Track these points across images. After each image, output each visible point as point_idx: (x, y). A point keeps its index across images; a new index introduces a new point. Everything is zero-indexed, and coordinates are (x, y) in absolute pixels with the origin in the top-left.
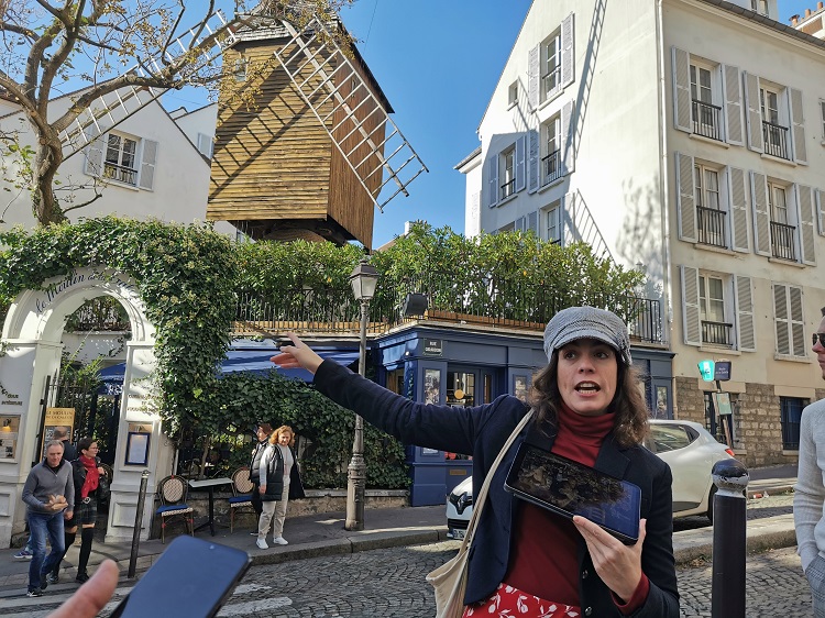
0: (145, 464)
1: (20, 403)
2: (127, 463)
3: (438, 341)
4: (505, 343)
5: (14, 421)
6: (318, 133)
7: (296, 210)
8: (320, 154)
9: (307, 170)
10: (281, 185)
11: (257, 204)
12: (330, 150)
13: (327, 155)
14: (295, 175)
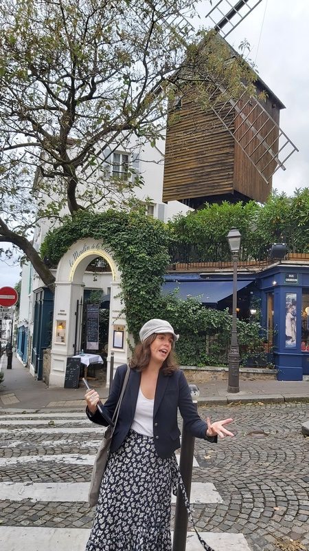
0: (122, 348)
1: (65, 314)
2: (114, 347)
3: (295, 274)
5: (63, 324)
6: (225, 136)
7: (213, 190)
8: (227, 150)
9: (220, 162)
10: (204, 174)
11: (190, 188)
12: (233, 147)
13: (232, 150)
14: (212, 167)
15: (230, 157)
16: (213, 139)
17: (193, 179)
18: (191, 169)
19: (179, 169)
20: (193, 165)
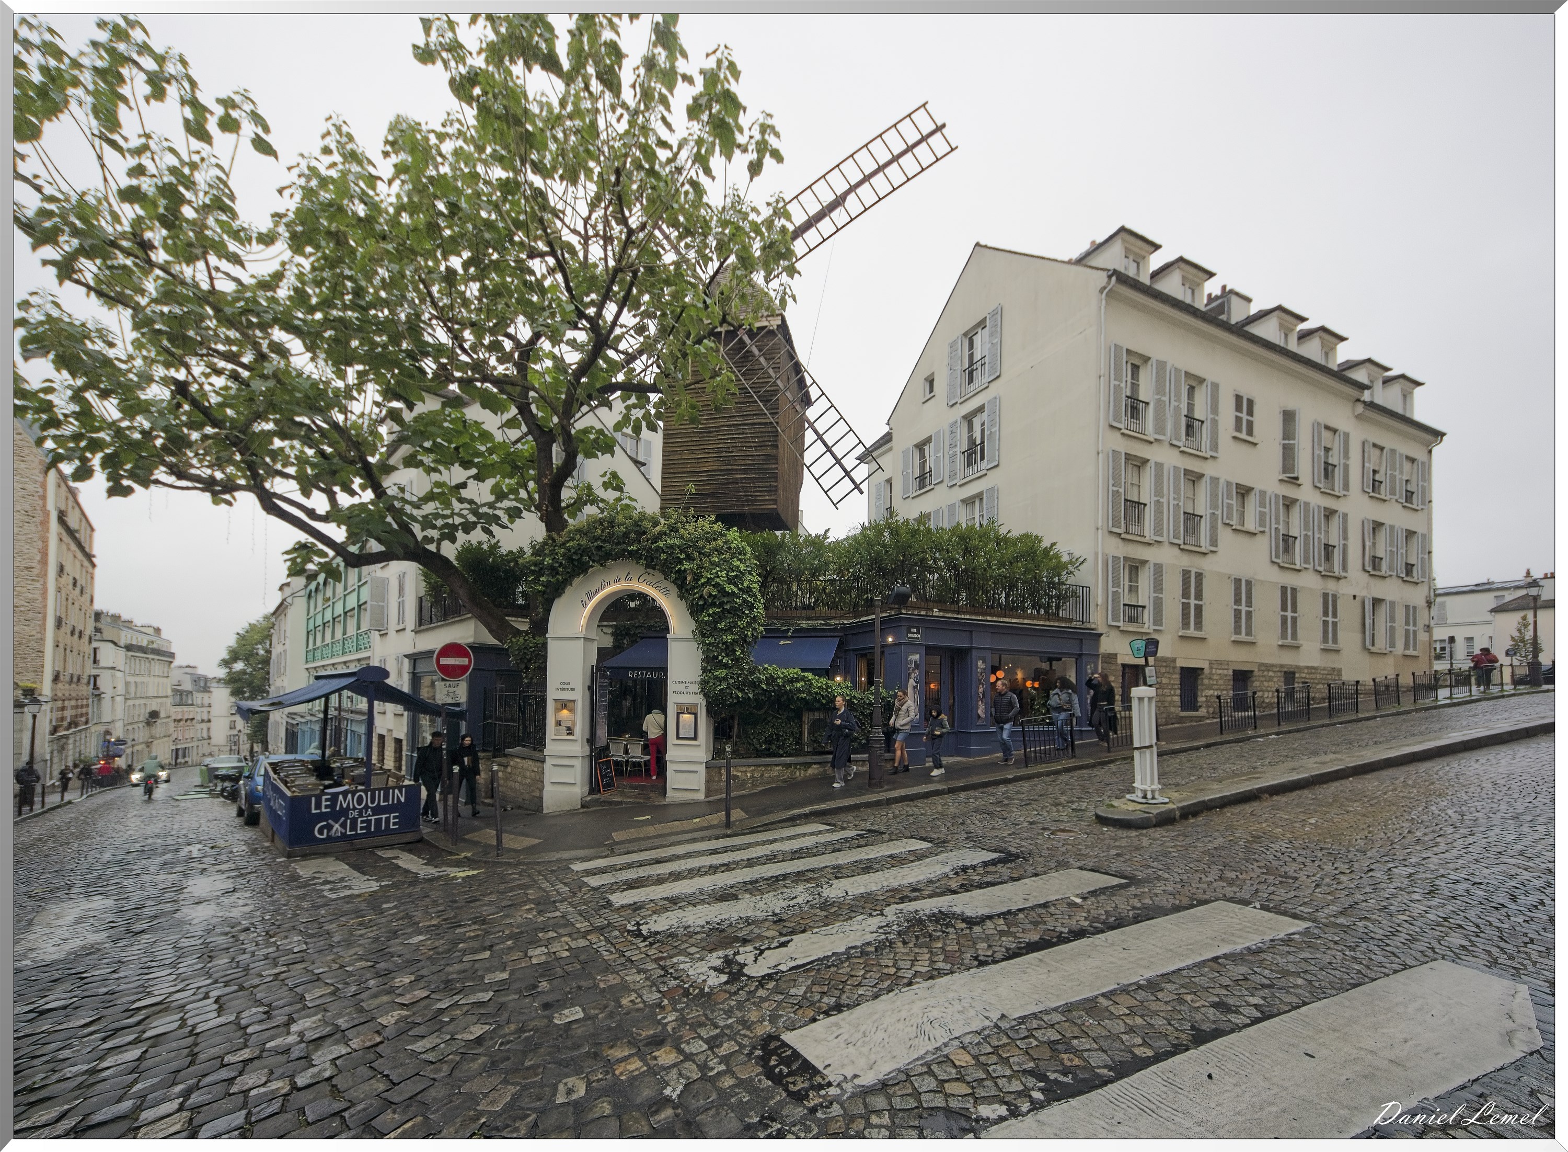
0: (695, 738)
2: (678, 738)
3: (918, 628)
4: (970, 628)
5: (570, 705)
7: (746, 505)
8: (768, 451)
9: (759, 466)
10: (730, 481)
12: (777, 447)
13: (774, 452)
14: (744, 471)
15: (772, 462)
16: (744, 431)
18: (708, 471)
19: (690, 470)
20: (711, 466)
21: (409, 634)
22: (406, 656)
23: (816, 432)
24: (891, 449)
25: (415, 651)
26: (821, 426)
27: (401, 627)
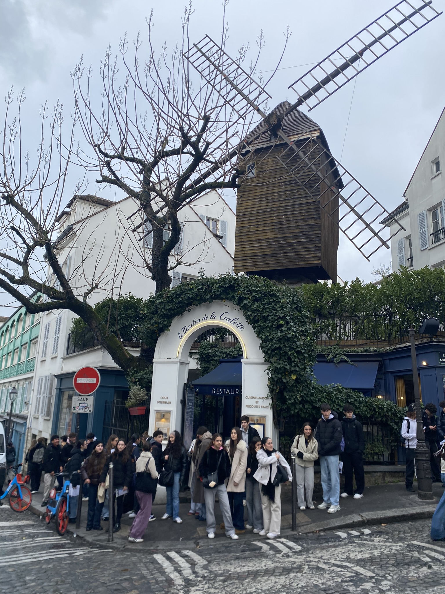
1: (170, 403)
5: (167, 415)
6: (310, 207)
7: (298, 262)
8: (313, 222)
9: (304, 233)
10: (285, 245)
11: (269, 259)
12: (319, 218)
13: (318, 222)
14: (295, 237)
15: (316, 229)
16: (295, 209)
17: (271, 249)
18: (268, 239)
19: (254, 239)
20: (271, 235)
21: (59, 360)
22: (56, 376)
23: (349, 206)
24: (408, 214)
25: (62, 373)
26: (352, 202)
27: (55, 355)
